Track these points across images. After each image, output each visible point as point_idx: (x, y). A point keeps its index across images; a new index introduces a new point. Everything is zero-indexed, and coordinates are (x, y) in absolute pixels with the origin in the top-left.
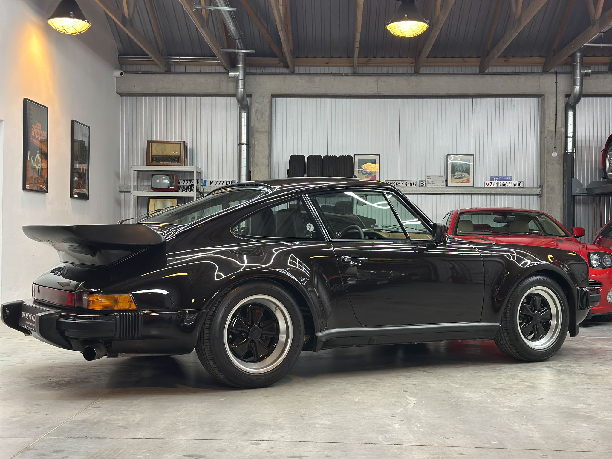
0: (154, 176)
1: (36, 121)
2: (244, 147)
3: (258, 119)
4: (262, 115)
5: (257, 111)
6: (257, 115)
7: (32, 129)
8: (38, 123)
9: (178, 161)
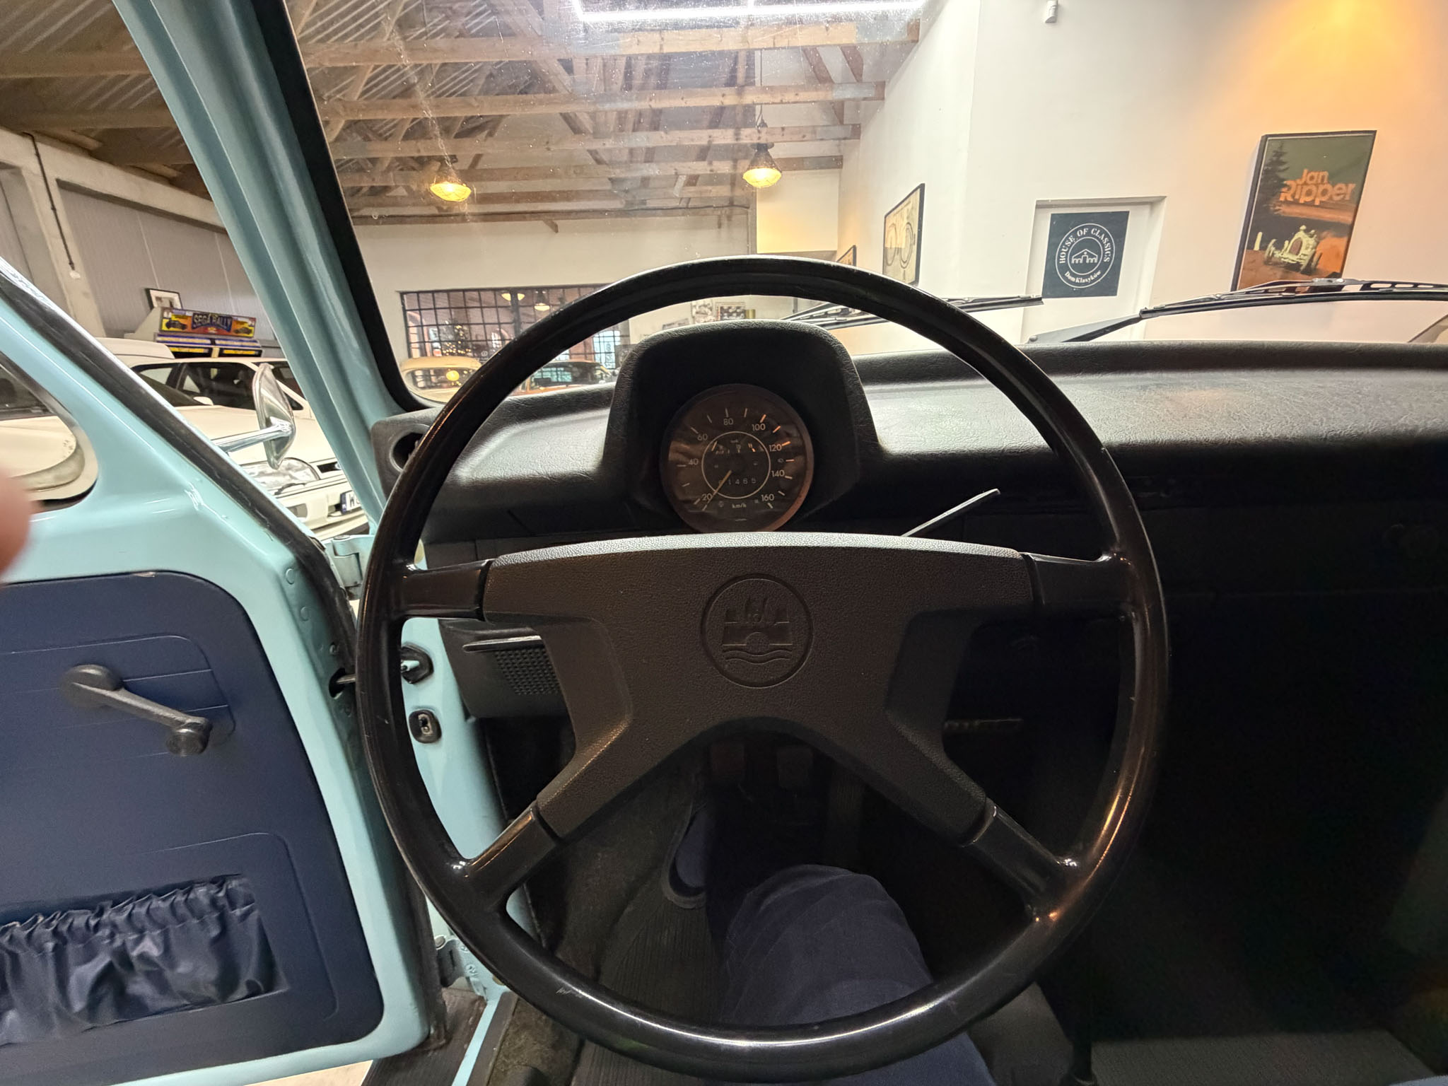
1: (1306, 170)
7: (1284, 190)
8: (1312, 174)
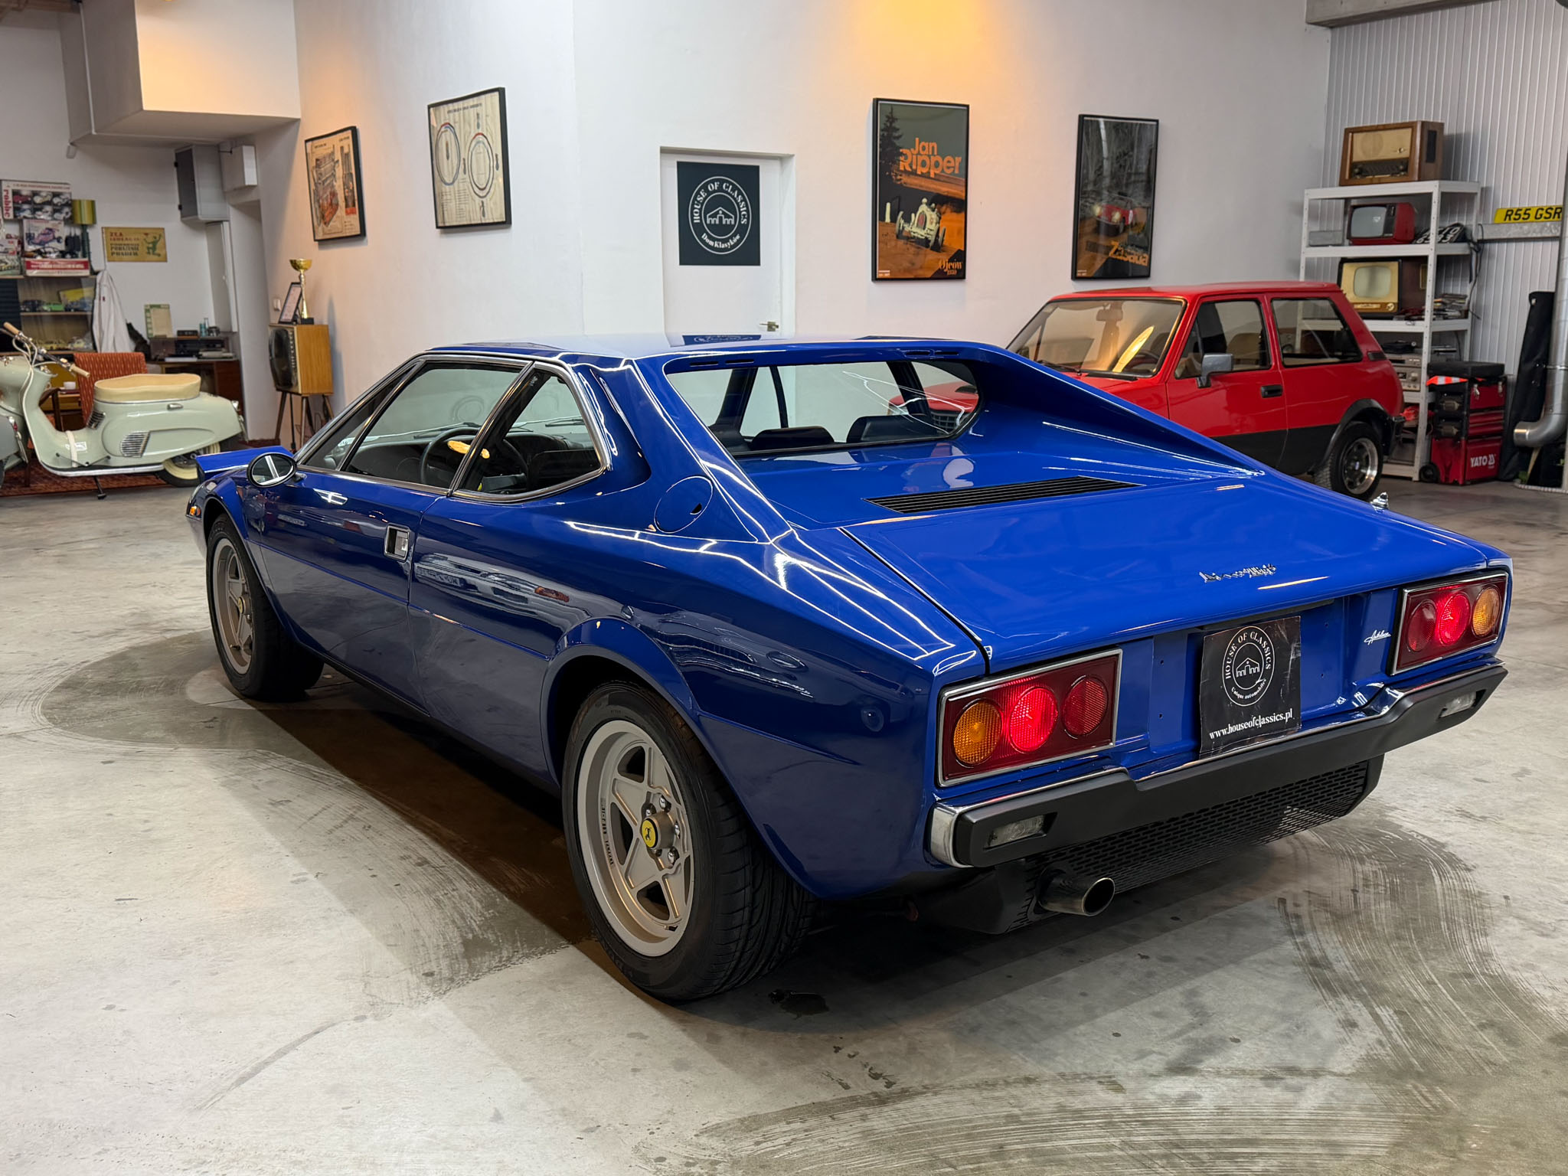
0: (1357, 211)
1: (917, 139)
7: (902, 158)
8: (922, 143)
9: (1406, 170)
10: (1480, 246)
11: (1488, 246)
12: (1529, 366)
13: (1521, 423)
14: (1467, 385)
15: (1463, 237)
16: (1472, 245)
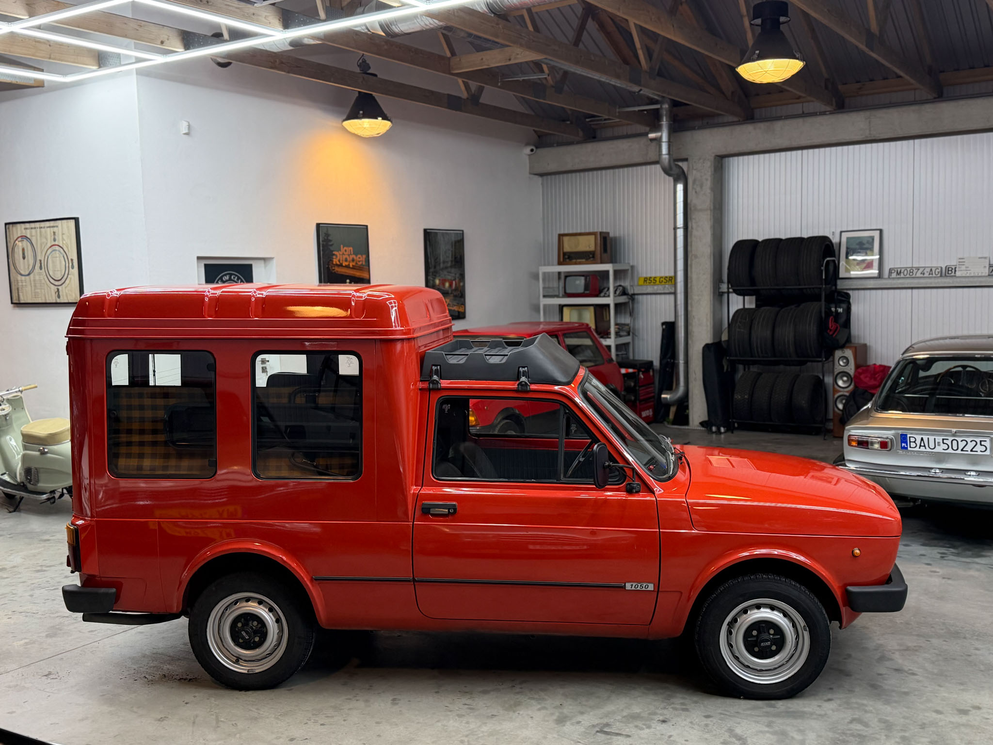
0: (568, 279)
1: (342, 246)
2: (680, 233)
3: (696, 192)
4: (701, 186)
5: (694, 181)
6: (695, 186)
7: (334, 257)
8: (345, 248)
9: (593, 257)
10: (632, 297)
11: (636, 297)
12: (664, 361)
13: (664, 392)
14: (637, 374)
15: (624, 293)
16: (629, 297)
